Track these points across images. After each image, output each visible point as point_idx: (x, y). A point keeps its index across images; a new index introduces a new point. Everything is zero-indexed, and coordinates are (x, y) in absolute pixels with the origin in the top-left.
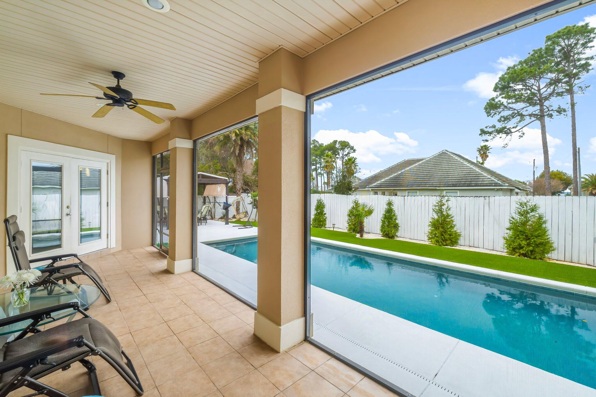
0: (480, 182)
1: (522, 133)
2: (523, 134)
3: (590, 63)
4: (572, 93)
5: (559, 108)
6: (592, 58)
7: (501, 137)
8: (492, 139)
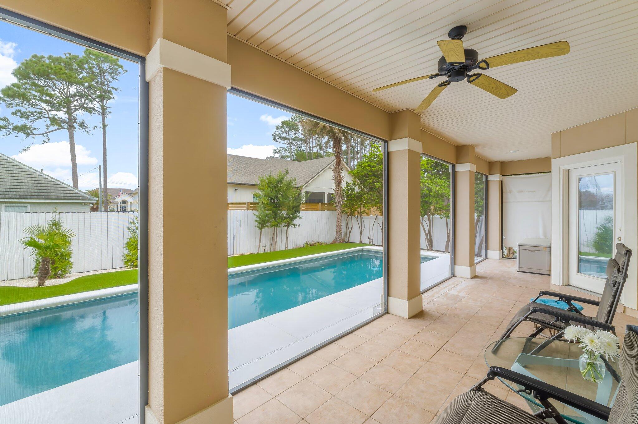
0: (62, 195)
1: (47, 138)
2: (49, 139)
3: (112, 92)
4: (104, 114)
5: (83, 122)
6: (116, 89)
7: (16, 136)
8: (5, 136)
